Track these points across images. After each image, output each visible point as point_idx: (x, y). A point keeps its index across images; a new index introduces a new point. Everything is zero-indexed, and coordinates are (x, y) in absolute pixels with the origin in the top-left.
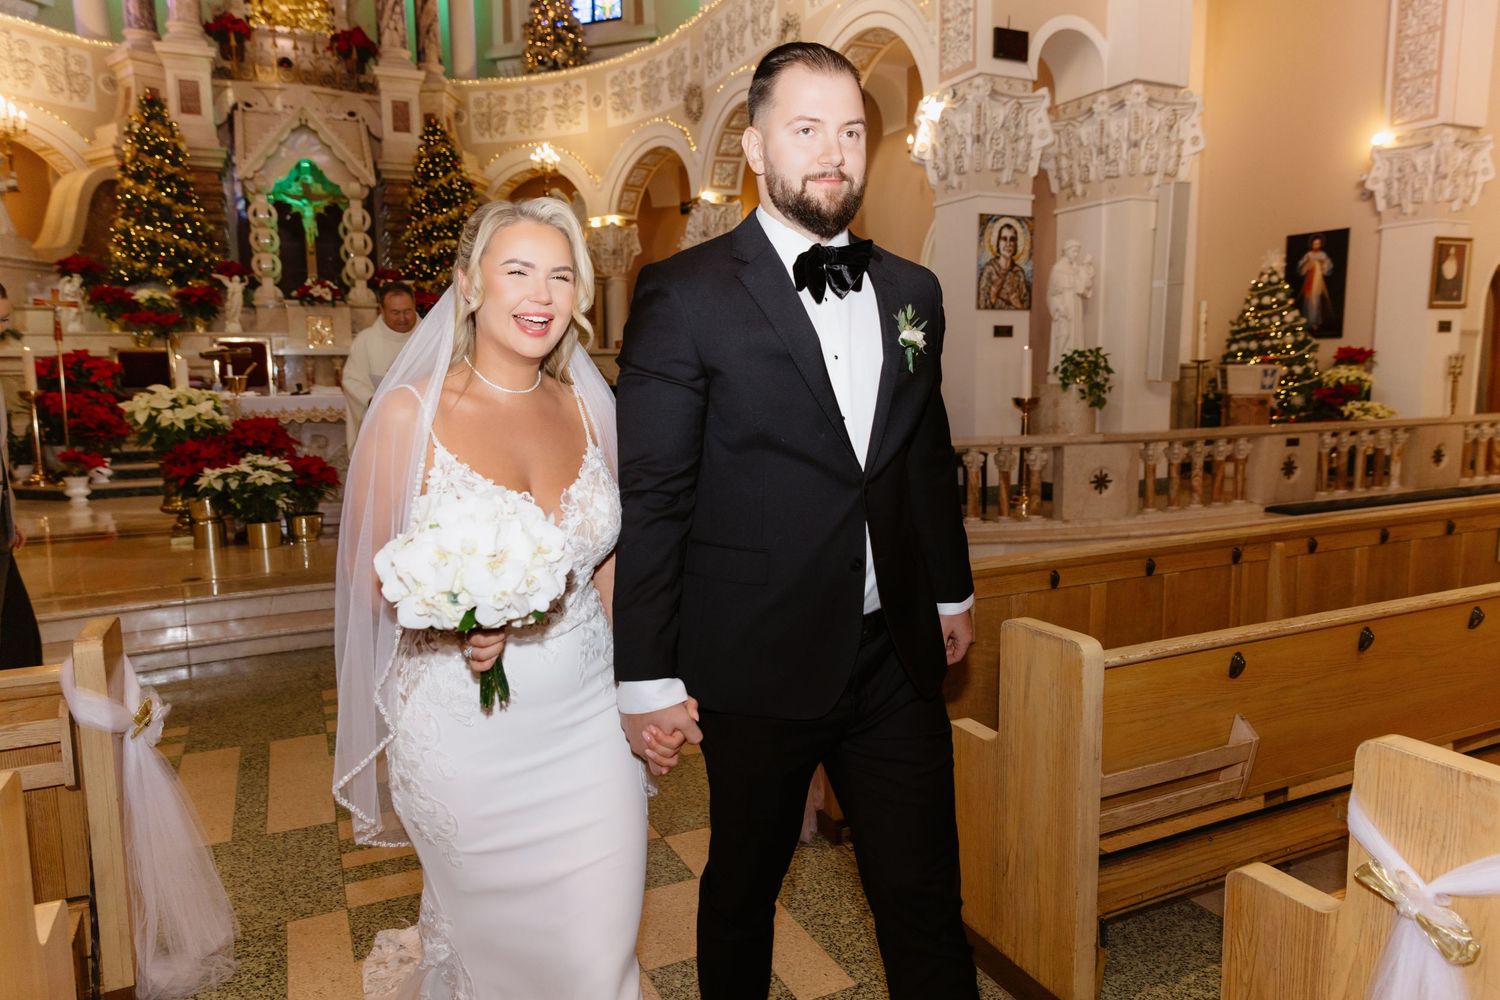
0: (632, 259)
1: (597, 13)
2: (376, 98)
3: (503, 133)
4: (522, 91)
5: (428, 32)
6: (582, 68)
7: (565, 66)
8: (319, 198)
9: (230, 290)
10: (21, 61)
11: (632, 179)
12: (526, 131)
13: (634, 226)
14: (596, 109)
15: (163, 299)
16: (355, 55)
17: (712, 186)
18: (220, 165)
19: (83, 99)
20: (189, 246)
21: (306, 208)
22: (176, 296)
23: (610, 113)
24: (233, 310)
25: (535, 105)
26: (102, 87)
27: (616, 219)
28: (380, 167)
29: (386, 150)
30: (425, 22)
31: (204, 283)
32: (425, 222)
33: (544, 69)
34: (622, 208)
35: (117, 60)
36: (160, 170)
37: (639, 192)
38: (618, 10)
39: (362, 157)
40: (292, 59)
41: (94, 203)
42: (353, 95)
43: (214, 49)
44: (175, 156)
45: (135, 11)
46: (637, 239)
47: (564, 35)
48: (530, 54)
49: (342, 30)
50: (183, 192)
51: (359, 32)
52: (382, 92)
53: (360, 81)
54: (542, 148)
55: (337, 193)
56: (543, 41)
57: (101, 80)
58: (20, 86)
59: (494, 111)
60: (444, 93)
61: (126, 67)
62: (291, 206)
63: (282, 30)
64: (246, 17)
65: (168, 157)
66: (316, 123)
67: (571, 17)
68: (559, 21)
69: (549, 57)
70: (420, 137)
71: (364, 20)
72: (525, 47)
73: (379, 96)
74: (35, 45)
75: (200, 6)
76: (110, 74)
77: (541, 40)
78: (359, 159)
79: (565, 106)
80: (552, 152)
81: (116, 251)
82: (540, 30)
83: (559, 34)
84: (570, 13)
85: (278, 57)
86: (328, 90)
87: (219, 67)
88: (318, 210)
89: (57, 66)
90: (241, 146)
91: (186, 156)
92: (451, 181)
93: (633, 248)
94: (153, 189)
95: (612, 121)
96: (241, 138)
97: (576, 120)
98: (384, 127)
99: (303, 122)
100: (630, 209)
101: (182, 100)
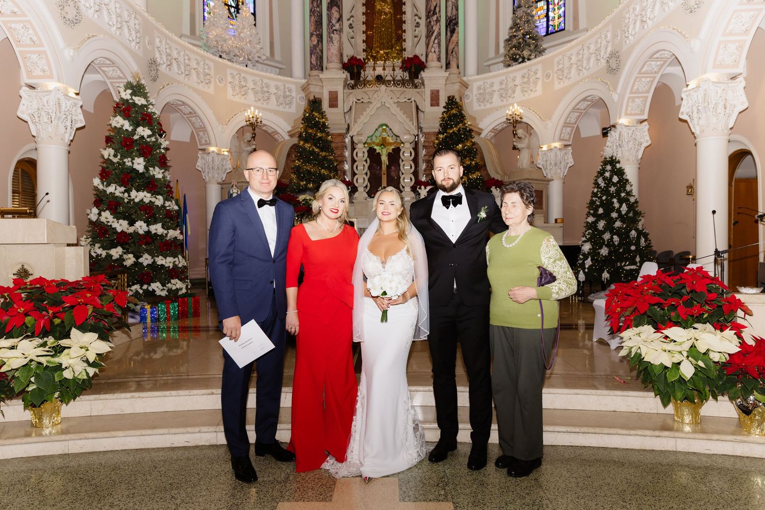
0: (568, 168)
1: (550, 29)
2: (423, 90)
3: (492, 102)
4: (503, 77)
5: (452, 52)
6: (540, 57)
7: (529, 59)
10: (265, 92)
11: (569, 120)
12: (505, 100)
13: (570, 148)
14: (546, 81)
16: (413, 70)
17: (626, 114)
18: (344, 132)
19: (290, 108)
21: (383, 150)
23: (556, 82)
25: (511, 85)
26: (299, 101)
27: (557, 144)
28: (422, 126)
29: (425, 117)
30: (451, 48)
33: (516, 63)
34: (562, 138)
35: (305, 87)
36: (316, 135)
37: (574, 127)
38: (563, 25)
39: (411, 120)
40: (383, 75)
41: (289, 155)
42: (411, 90)
43: (345, 74)
44: (323, 127)
45: (314, 62)
46: (570, 156)
47: (529, 42)
48: (508, 56)
49: (408, 57)
50: (325, 145)
51: (416, 57)
52: (426, 86)
53: (416, 82)
54: (513, 106)
55: (399, 141)
56: (518, 47)
57: (298, 97)
58: (265, 103)
59: (487, 91)
60: (459, 83)
61: (308, 89)
62: (375, 150)
63: (380, 63)
64: (364, 58)
65: (320, 129)
66: (390, 103)
67: (533, 31)
68: (526, 35)
69: (520, 55)
70: (444, 107)
71: (420, 51)
72: (506, 52)
73: (424, 88)
74: (272, 84)
75: (341, 55)
76: (303, 95)
77: (515, 46)
78: (410, 121)
79: (528, 82)
80: (519, 108)
81: (293, 176)
82: (515, 41)
83: (526, 41)
84: (533, 29)
85: (376, 75)
86: (400, 89)
87: (348, 83)
88: (389, 151)
89: (280, 93)
90: (353, 120)
91: (328, 128)
92: (460, 128)
93: (568, 161)
94: (312, 145)
95: (558, 86)
96: (353, 116)
97: (534, 90)
98: (426, 105)
99: (383, 104)
100: (567, 137)
101: (330, 100)
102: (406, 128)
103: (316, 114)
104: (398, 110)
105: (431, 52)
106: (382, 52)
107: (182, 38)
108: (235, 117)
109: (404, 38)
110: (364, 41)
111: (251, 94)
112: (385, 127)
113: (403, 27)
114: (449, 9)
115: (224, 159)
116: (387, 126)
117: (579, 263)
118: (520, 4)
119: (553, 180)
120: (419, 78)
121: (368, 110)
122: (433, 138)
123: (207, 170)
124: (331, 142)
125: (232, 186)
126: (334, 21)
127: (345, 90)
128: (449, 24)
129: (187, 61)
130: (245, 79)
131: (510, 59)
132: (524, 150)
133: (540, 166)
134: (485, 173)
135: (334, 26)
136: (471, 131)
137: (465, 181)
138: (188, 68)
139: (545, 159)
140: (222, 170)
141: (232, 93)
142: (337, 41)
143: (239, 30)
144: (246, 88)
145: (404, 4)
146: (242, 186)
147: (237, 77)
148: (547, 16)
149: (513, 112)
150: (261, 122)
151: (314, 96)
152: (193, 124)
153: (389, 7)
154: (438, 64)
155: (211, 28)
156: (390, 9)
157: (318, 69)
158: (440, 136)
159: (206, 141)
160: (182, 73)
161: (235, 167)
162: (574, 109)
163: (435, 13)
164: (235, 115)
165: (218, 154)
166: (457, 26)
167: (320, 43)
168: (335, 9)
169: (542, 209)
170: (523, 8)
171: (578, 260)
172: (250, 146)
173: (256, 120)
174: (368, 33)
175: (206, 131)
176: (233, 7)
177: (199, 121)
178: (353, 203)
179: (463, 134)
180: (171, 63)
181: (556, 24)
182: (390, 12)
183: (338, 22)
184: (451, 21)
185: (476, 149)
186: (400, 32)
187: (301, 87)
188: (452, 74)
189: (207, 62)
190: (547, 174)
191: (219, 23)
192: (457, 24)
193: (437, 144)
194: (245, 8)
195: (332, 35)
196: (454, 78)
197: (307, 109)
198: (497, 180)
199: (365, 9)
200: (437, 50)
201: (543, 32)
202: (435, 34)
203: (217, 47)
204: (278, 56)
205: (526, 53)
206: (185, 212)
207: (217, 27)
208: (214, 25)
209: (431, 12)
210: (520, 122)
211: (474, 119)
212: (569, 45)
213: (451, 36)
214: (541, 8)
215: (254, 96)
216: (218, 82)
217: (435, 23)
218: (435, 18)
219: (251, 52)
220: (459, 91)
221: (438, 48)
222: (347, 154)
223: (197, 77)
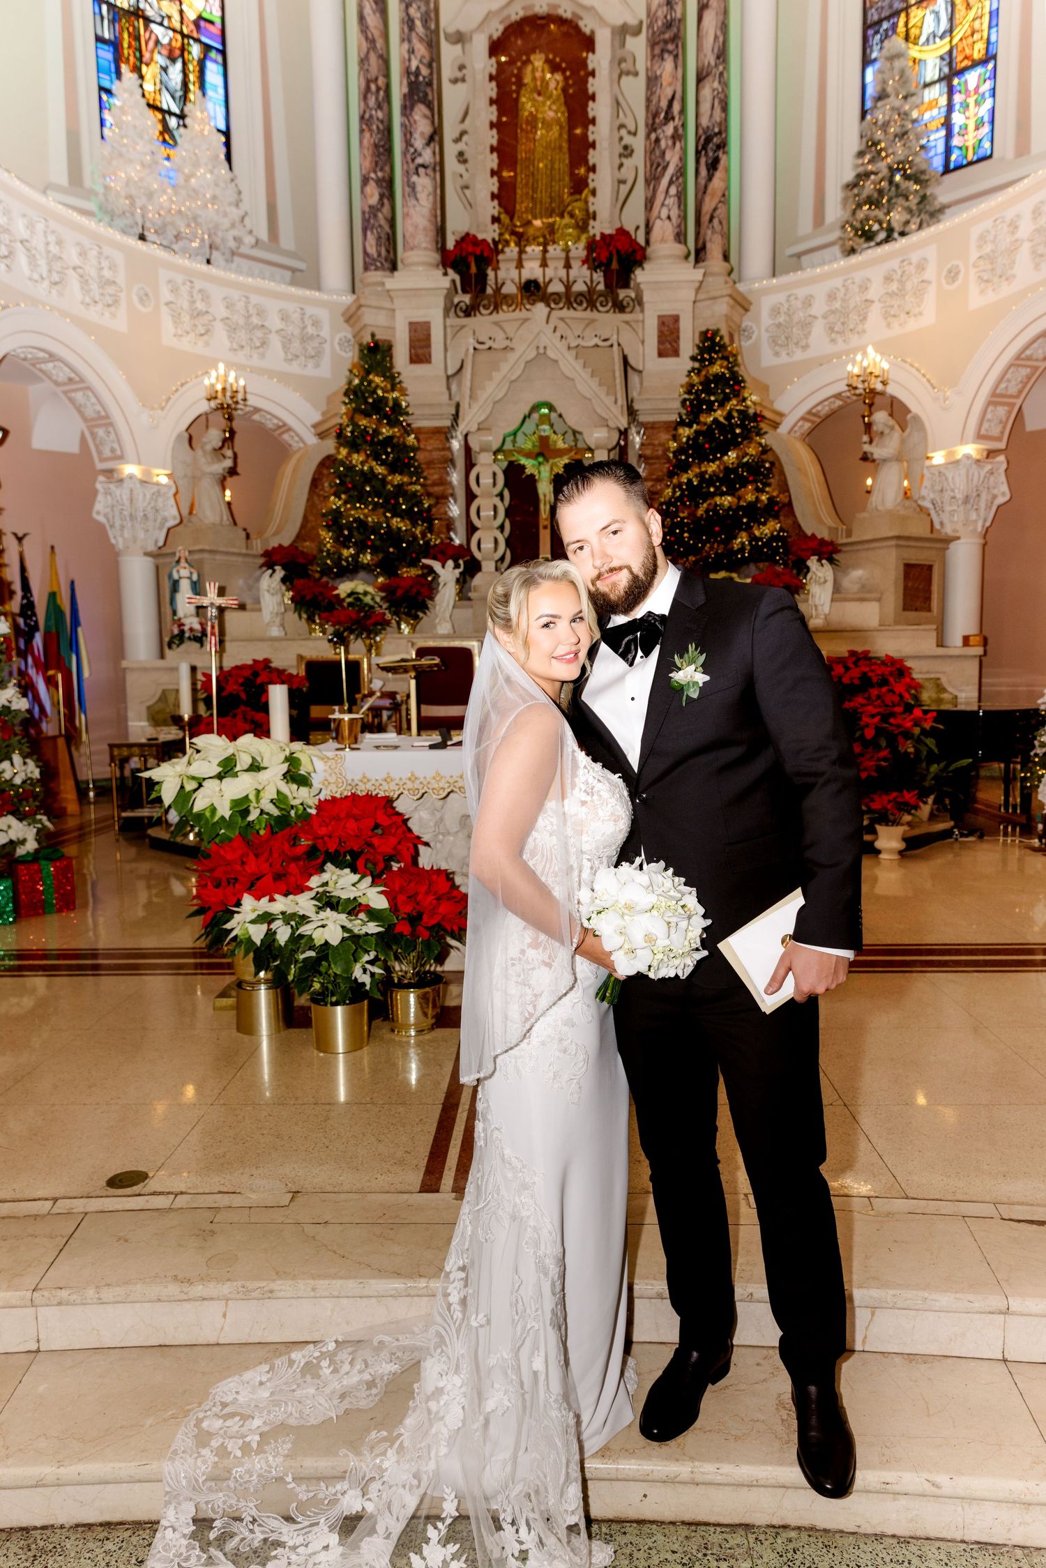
0: (994, 509)
1: (953, 158)
2: (640, 316)
3: (806, 347)
4: (837, 282)
5: (711, 220)
6: (932, 229)
7: (902, 234)
8: (560, 453)
9: (441, 580)
10: (256, 327)
11: (1003, 385)
12: (840, 340)
13: (1002, 458)
14: (947, 287)
15: (366, 593)
16: (615, 265)
18: (448, 423)
19: (317, 366)
20: (401, 525)
21: (542, 468)
22: (382, 588)
23: (974, 288)
24: (445, 604)
25: (856, 300)
26: (337, 347)
27: (971, 449)
28: (636, 406)
29: (645, 384)
30: (708, 207)
31: (414, 572)
32: (691, 474)
33: (872, 244)
34: (983, 432)
35: (351, 312)
36: (377, 432)
37: (1013, 405)
38: (987, 145)
39: (611, 391)
40: (541, 280)
41: (315, 483)
42: (611, 316)
43: (448, 279)
44: (395, 413)
45: (372, 251)
46: (1003, 478)
47: (907, 188)
48: (851, 226)
49: (602, 234)
50: (401, 459)
51: (622, 232)
52: (646, 306)
53: (621, 297)
54: (865, 354)
55: (580, 445)
56: (873, 202)
57: (337, 340)
58: (255, 356)
59: (796, 318)
60: (727, 299)
61: (359, 318)
62: (523, 467)
63: (534, 250)
64: (493, 240)
65: (386, 416)
66: (556, 350)
67: (917, 160)
68: (898, 170)
69: (880, 223)
70: (693, 358)
71: (633, 219)
72: (845, 218)
73: (642, 311)
74: (273, 307)
75: (441, 231)
76: (346, 333)
77: (870, 201)
78: (608, 394)
79: (901, 293)
80: (878, 358)
81: (327, 536)
82: (869, 187)
83: (897, 186)
84: (916, 154)
85: (523, 280)
86: (580, 314)
87: (456, 300)
88: (556, 470)
89: (293, 330)
90: (468, 392)
91: (407, 414)
92: (730, 413)
93: (995, 492)
94: (368, 456)
95: (977, 299)
96: (468, 384)
97: (916, 310)
98: (646, 354)
99: (541, 351)
100: (996, 432)
101: (412, 347)
102: (599, 410)
103: (378, 380)
104: (578, 365)
105: (659, 217)
106: (538, 223)
107: (49, 192)
108: (182, 390)
109: (591, 185)
110: (493, 196)
111: (220, 331)
112: (545, 411)
113: (590, 157)
114: (705, 107)
115: (158, 494)
116: (551, 408)
117: (1036, 755)
118: (884, 90)
119: (958, 538)
120: (632, 284)
121: (505, 368)
122: (664, 437)
123: (118, 523)
124: (414, 449)
125: (178, 562)
126: (419, 143)
127: (448, 321)
128: (704, 148)
129: (54, 249)
130: (206, 297)
131: (856, 234)
132: (889, 464)
133: (926, 504)
134: (790, 522)
135: (420, 155)
136: (757, 417)
137: (743, 544)
138: (57, 266)
139: (938, 488)
140: (155, 521)
141: (173, 331)
142: (426, 192)
143: (187, 171)
144: (209, 317)
145: (593, 98)
146: (201, 562)
147: (184, 290)
148: (948, 125)
149: (865, 369)
150: (245, 400)
151: (373, 335)
152: (79, 409)
153: (554, 107)
154: (680, 249)
155: (115, 163)
156: (556, 112)
157: (383, 268)
158: (681, 431)
159: (113, 450)
160: (43, 278)
161: (185, 512)
162: (1018, 357)
163: (669, 117)
164: (182, 385)
165: (143, 482)
166: (725, 153)
167: (386, 201)
168: (420, 111)
169: (929, 610)
170: (892, 98)
171: (1034, 747)
172: (220, 461)
173: (232, 398)
174: (505, 174)
175: (111, 424)
176: (175, 115)
177: (93, 400)
178: (469, 599)
179: (738, 426)
180: (11, 253)
181: (970, 144)
182: (558, 121)
183: (428, 144)
184: (708, 140)
185: (772, 464)
186: (582, 171)
187: (343, 314)
188: (712, 274)
189: (107, 250)
190: (942, 524)
191: (135, 149)
192: (723, 146)
193: (674, 453)
194: (199, 114)
195: (415, 178)
196: (718, 285)
197: (354, 366)
198: (822, 539)
199: (496, 113)
200: (675, 213)
201: (938, 163)
202: (671, 170)
203: (133, 214)
204: (287, 240)
205: (897, 217)
206: (76, 622)
207: (131, 161)
208: (121, 155)
209: (659, 116)
210: (882, 394)
211: (764, 389)
212: (1000, 198)
213: (710, 178)
214: (933, 104)
215: (229, 337)
216: (135, 299)
217: (670, 143)
218: (669, 130)
219: (217, 227)
220: (728, 318)
221: (676, 206)
222: (455, 478)
223: (82, 288)
